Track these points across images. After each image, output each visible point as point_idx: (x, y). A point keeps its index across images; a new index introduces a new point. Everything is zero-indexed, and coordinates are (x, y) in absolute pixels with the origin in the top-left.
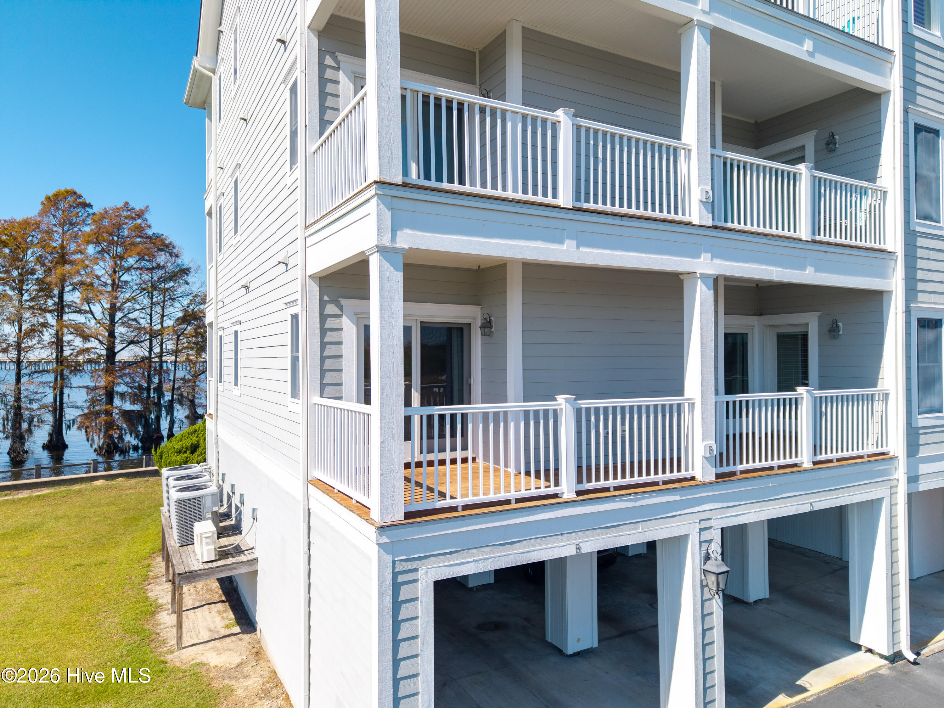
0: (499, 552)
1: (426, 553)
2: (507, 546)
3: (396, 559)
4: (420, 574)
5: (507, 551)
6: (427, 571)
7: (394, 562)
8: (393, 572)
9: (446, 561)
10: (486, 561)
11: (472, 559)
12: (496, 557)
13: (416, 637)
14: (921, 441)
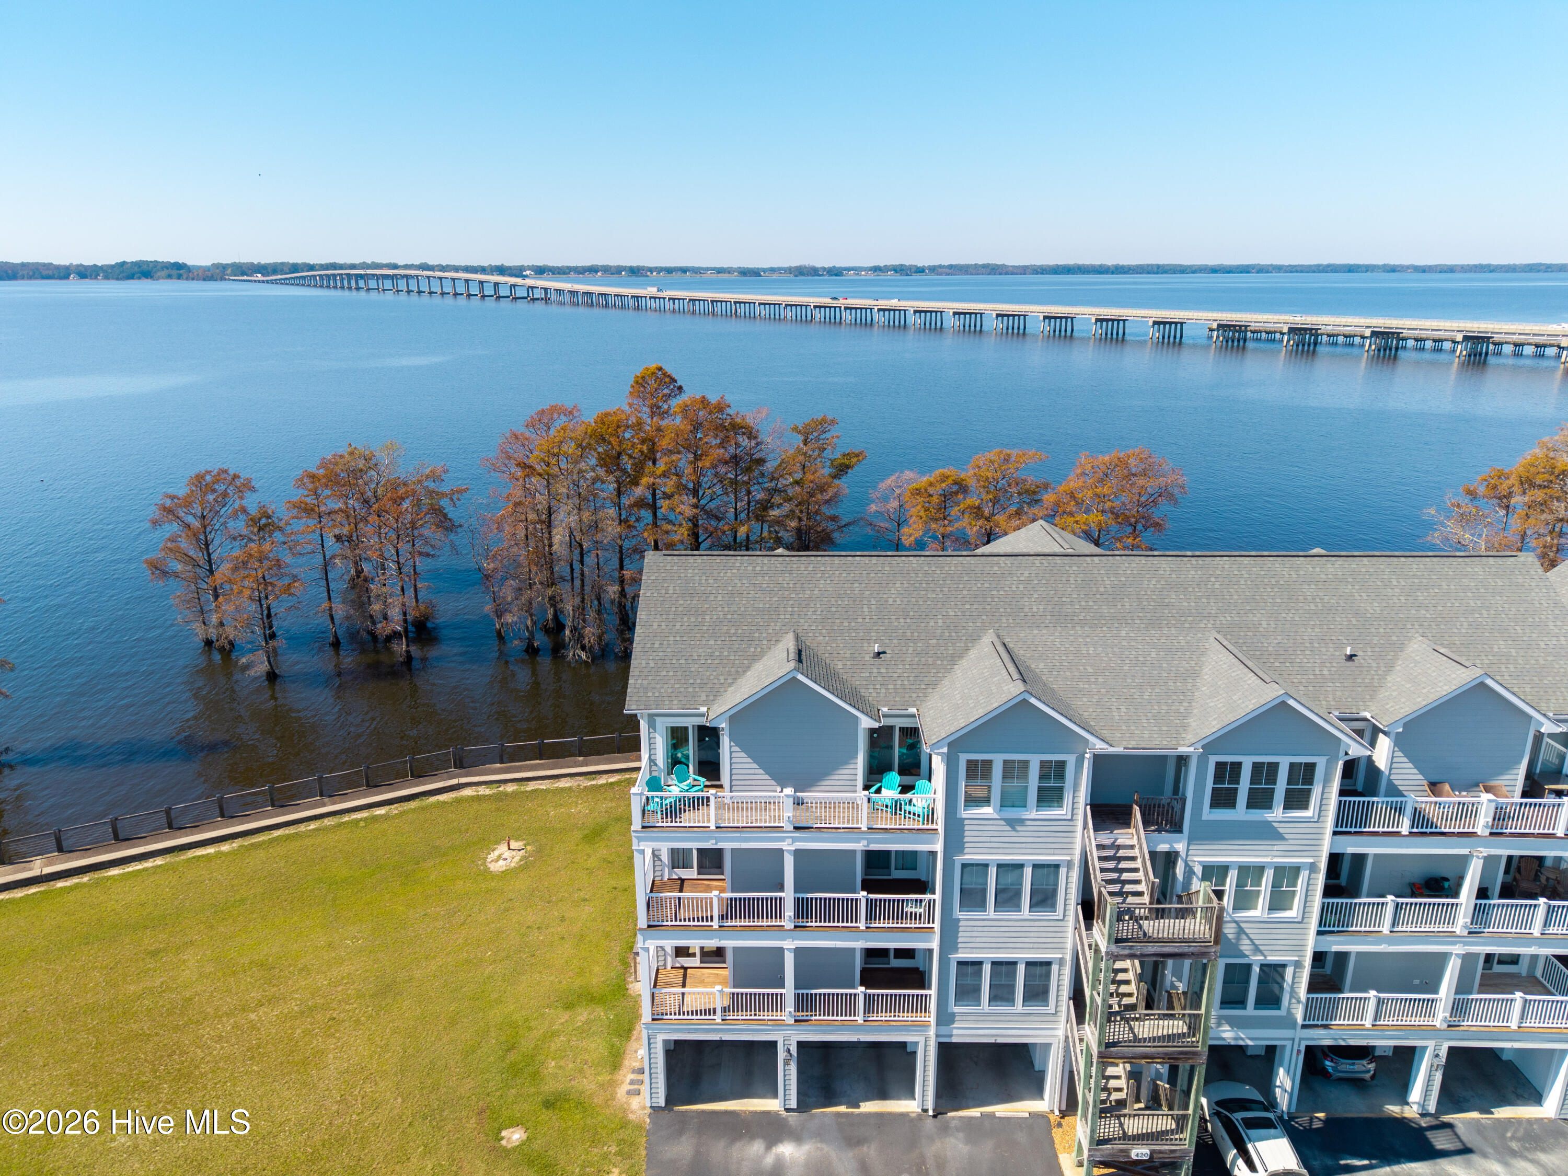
11: (676, 1035)
14: (957, 1018)
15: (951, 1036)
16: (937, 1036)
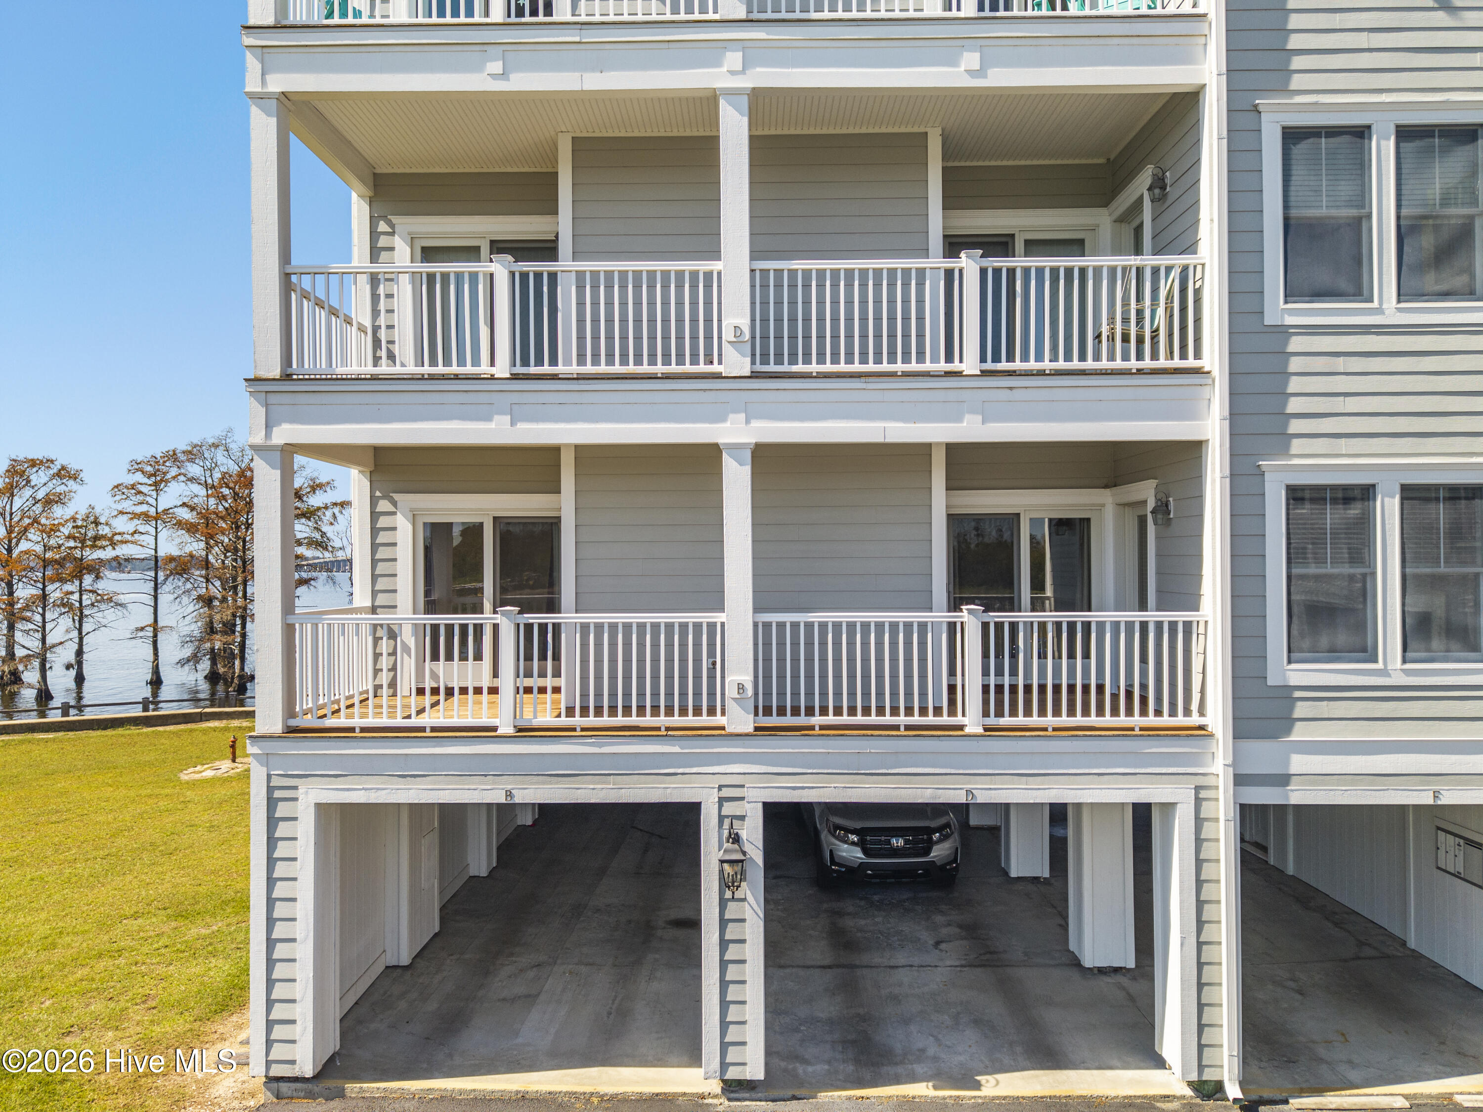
0: (398, 784)
1: (306, 771)
2: (409, 778)
3: (272, 773)
4: (301, 793)
5: (408, 784)
6: (307, 792)
7: (269, 776)
8: (268, 787)
9: (330, 784)
10: (379, 791)
11: (361, 787)
12: (392, 789)
13: (295, 859)
14: (1301, 710)
15: (1283, 780)
16: (1240, 780)
